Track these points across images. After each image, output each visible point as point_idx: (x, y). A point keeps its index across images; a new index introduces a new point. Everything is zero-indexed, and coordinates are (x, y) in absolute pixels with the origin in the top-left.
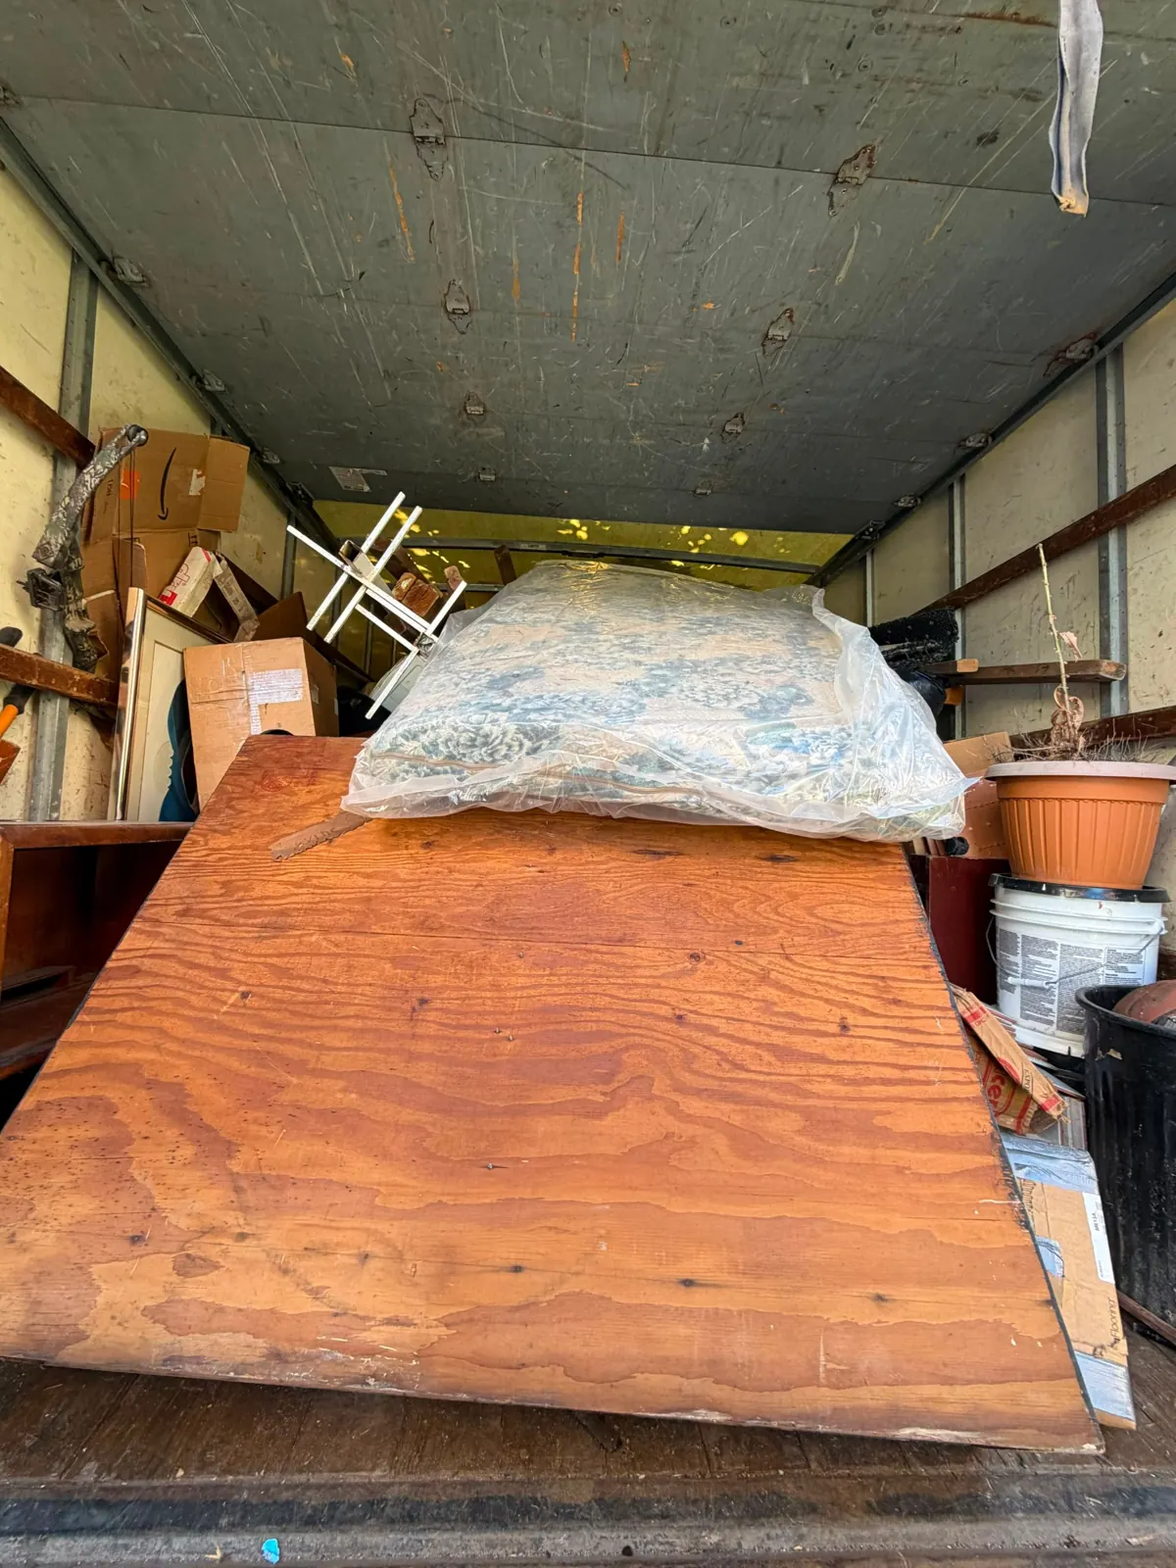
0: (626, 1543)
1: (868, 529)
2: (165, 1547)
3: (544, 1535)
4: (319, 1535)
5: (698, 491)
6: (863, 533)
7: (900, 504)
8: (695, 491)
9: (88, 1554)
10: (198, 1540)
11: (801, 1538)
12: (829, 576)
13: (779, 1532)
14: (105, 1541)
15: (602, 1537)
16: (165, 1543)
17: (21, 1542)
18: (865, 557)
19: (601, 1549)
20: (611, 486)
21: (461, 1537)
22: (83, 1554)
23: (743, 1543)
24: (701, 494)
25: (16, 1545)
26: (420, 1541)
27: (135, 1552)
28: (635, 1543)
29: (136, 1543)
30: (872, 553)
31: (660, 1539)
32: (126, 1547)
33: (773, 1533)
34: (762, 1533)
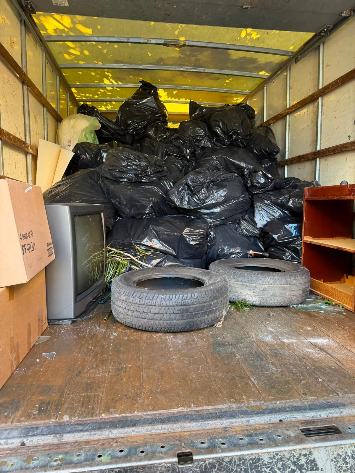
0: (280, 419)
1: (324, 30)
2: (110, 433)
3: (250, 419)
4: (167, 425)
5: (244, 7)
6: (321, 32)
7: (343, 15)
8: (242, 7)
9: (81, 438)
10: (121, 430)
11: (341, 412)
12: (299, 57)
13: (333, 411)
14: (86, 433)
15: (271, 418)
16: (110, 432)
17: (53, 436)
18: (320, 46)
19: (271, 421)
20: (199, 3)
21: (220, 422)
22: (79, 437)
23: (321, 415)
24: (245, 8)
25: (52, 437)
26: (205, 424)
27: (99, 435)
28: (283, 418)
29: (99, 433)
30: (324, 43)
31: (292, 417)
32: (95, 434)
33: (331, 412)
34: (328, 412)
